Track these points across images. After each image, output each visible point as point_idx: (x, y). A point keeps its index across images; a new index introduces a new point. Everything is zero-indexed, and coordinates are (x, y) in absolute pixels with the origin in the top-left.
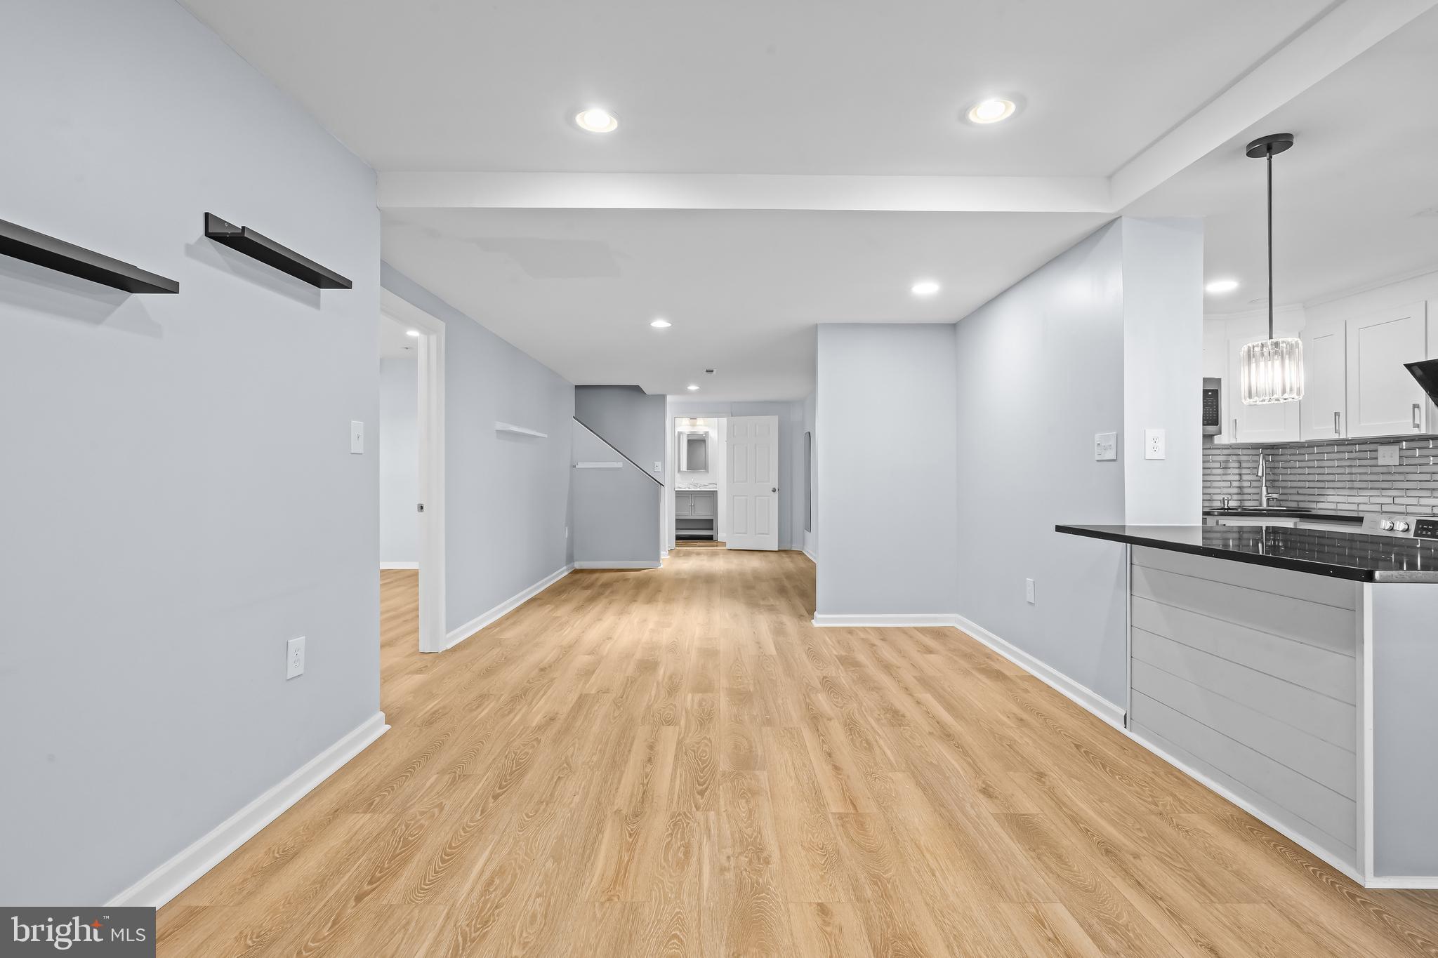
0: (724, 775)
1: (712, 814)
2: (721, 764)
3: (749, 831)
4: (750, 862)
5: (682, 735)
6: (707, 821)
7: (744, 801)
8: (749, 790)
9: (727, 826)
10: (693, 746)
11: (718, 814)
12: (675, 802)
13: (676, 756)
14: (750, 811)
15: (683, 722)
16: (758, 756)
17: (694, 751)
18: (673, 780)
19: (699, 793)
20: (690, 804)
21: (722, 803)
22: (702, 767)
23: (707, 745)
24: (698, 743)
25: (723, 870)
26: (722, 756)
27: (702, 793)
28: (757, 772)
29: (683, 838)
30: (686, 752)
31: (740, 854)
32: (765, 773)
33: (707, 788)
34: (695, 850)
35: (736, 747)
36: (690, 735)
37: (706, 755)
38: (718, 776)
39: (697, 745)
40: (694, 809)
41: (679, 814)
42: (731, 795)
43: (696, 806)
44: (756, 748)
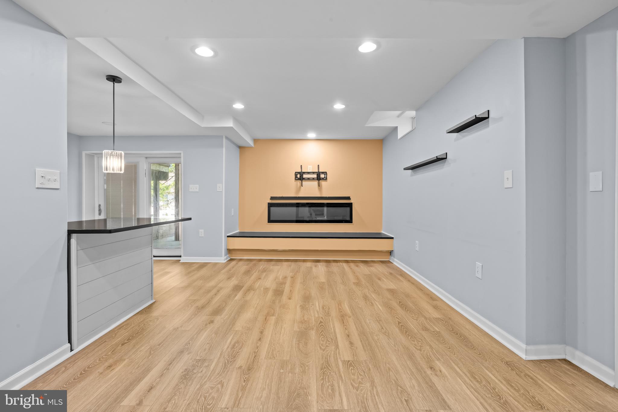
0: (313, 329)
1: (317, 316)
2: (314, 334)
3: (305, 312)
4: (305, 306)
5: (337, 352)
6: (318, 315)
7: (305, 320)
8: (303, 323)
9: (312, 313)
10: (329, 344)
11: (315, 316)
12: (331, 320)
13: (337, 338)
14: (303, 317)
15: (340, 364)
16: (296, 338)
17: (328, 340)
18: (334, 327)
19: (322, 322)
20: (325, 319)
21: (313, 319)
22: (323, 333)
23: (322, 345)
24: (327, 346)
25: (313, 305)
26: (314, 338)
27: (321, 322)
28: (298, 330)
29: (325, 311)
30: (332, 340)
31: (308, 307)
32: (295, 330)
33: (319, 324)
34: (321, 309)
35: (306, 344)
36: (333, 353)
37: (322, 338)
38: (315, 328)
39: (327, 344)
40: (323, 317)
41: (328, 316)
42: (310, 321)
43: (323, 318)
44: (296, 344)
